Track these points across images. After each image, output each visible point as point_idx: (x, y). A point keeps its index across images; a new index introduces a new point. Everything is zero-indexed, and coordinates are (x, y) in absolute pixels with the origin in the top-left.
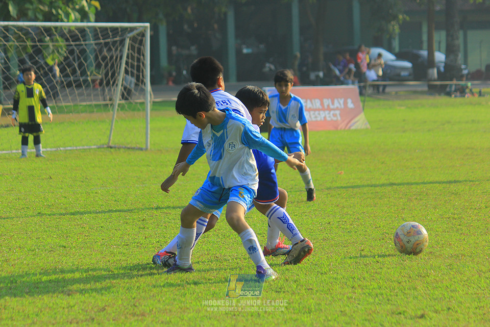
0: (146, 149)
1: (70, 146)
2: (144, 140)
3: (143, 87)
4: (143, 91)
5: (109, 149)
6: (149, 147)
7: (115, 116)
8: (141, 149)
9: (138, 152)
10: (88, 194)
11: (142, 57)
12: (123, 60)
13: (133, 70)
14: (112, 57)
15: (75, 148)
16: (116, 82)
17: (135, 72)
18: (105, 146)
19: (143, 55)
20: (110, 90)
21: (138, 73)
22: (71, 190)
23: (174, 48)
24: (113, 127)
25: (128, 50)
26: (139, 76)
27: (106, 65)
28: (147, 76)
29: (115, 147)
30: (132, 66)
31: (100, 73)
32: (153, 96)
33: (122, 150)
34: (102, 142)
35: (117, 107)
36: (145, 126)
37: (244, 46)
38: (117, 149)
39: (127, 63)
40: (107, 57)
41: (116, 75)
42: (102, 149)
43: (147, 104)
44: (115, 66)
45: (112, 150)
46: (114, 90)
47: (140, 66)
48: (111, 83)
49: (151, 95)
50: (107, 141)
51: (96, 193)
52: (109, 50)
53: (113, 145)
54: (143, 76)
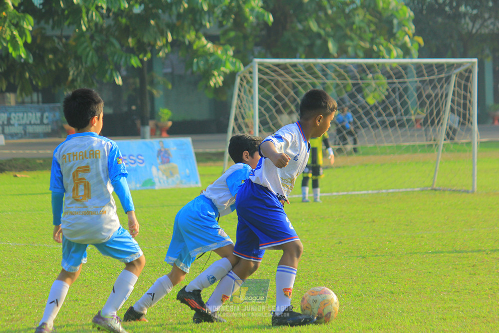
0: (473, 192)
1: (393, 189)
2: (470, 182)
3: (470, 125)
4: (470, 131)
5: (434, 192)
6: (476, 190)
7: (440, 157)
8: (467, 192)
9: (464, 194)
10: (413, 238)
11: (469, 95)
12: (448, 97)
13: (459, 108)
14: (436, 95)
15: (397, 190)
16: (442, 121)
17: (462, 110)
18: (429, 188)
19: (470, 93)
20: (434, 130)
21: (464, 111)
22: (396, 234)
24: (438, 168)
25: (455, 86)
26: (466, 114)
27: (431, 103)
28: (474, 115)
29: (440, 190)
33: (447, 193)
34: (426, 184)
35: (441, 147)
36: (471, 167)
38: (442, 192)
39: (453, 101)
42: (426, 192)
43: (474, 144)
45: (437, 192)
47: (466, 104)
49: (477, 135)
50: (431, 184)
51: (422, 237)
52: (434, 88)
53: (437, 188)
54: (470, 114)
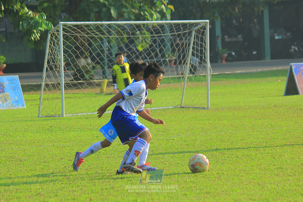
0: (208, 108)
1: (155, 107)
2: (206, 102)
3: (205, 64)
4: (205, 68)
5: (182, 108)
6: (209, 107)
7: (186, 86)
8: (204, 108)
9: (202, 110)
10: (168, 140)
11: (204, 44)
12: (190, 46)
13: (197, 53)
14: (183, 44)
15: (158, 108)
16: (186, 62)
17: (199, 54)
18: (179, 107)
19: (205, 42)
20: (182, 67)
21: (201, 55)
22: (156, 138)
23: (226, 37)
24: (184, 93)
25: (194, 39)
26: (202, 57)
27: (179, 50)
28: (208, 57)
29: (186, 107)
30: (197, 50)
31: (175, 55)
32: (212, 71)
33: (190, 109)
34: (177, 104)
35: (187, 79)
36: (206, 92)
37: (276, 34)
38: (187, 108)
39: (193, 48)
40: (179, 45)
41: (186, 56)
42: (177, 109)
43: (208, 77)
44: (185, 50)
45: (184, 109)
46: (185, 67)
47: (202, 50)
48: (183, 62)
49: (210, 70)
50: (180, 103)
51: (173, 140)
52: (181, 39)
53: (184, 106)
54: (204, 57)
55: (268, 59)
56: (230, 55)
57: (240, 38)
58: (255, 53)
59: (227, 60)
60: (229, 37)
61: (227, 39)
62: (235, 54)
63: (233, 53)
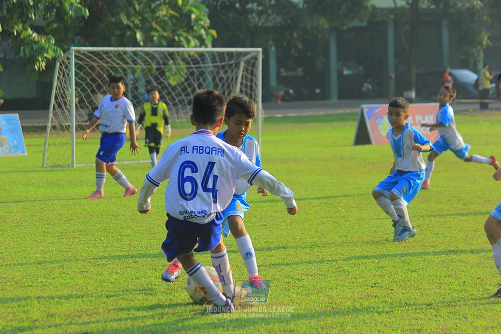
13: (247, 90)
14: (228, 78)
17: (249, 91)
19: (256, 77)
21: (251, 92)
23: (282, 70)
25: (243, 72)
27: (223, 85)
28: (259, 95)
37: (344, 68)
39: (241, 84)
40: (224, 79)
44: (231, 86)
47: (252, 86)
52: (226, 72)
54: (255, 95)
55: (334, 99)
56: (287, 93)
57: (300, 72)
58: (318, 91)
59: (283, 100)
60: (287, 70)
61: (284, 73)
62: (294, 92)
63: (291, 91)
